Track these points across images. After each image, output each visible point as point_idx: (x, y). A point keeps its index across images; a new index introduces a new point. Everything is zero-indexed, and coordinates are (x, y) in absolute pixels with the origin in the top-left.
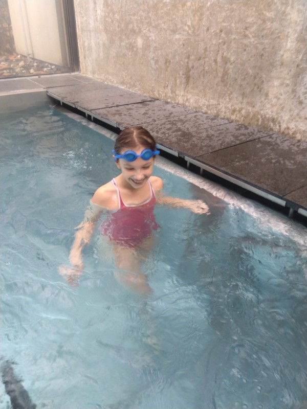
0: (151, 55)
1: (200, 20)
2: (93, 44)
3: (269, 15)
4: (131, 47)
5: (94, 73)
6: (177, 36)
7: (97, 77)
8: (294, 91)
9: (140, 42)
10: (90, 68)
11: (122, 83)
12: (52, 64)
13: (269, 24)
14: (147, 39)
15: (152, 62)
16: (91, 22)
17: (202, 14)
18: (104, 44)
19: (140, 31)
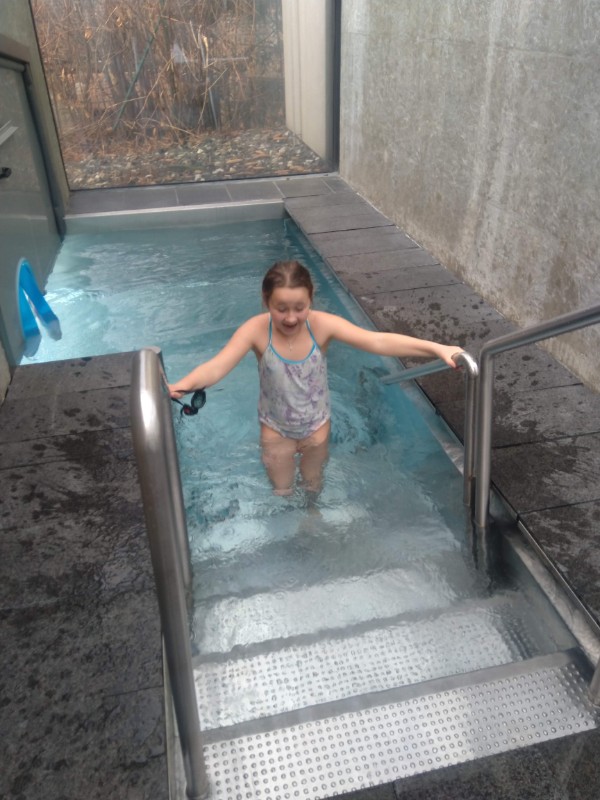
0: (393, 174)
1: (426, 149)
2: (352, 144)
3: (465, 162)
4: (380, 158)
5: (350, 179)
6: (411, 161)
7: (352, 184)
8: (475, 243)
9: (386, 155)
10: (347, 172)
11: (370, 198)
12: (317, 155)
13: (464, 171)
14: (391, 154)
15: (393, 182)
16: (352, 116)
17: (427, 144)
18: (360, 148)
19: (387, 145)
